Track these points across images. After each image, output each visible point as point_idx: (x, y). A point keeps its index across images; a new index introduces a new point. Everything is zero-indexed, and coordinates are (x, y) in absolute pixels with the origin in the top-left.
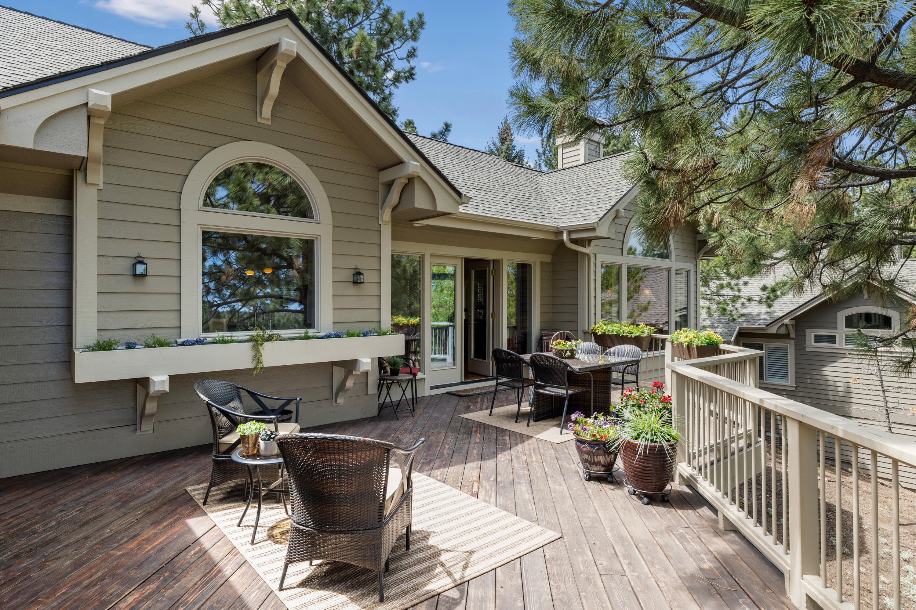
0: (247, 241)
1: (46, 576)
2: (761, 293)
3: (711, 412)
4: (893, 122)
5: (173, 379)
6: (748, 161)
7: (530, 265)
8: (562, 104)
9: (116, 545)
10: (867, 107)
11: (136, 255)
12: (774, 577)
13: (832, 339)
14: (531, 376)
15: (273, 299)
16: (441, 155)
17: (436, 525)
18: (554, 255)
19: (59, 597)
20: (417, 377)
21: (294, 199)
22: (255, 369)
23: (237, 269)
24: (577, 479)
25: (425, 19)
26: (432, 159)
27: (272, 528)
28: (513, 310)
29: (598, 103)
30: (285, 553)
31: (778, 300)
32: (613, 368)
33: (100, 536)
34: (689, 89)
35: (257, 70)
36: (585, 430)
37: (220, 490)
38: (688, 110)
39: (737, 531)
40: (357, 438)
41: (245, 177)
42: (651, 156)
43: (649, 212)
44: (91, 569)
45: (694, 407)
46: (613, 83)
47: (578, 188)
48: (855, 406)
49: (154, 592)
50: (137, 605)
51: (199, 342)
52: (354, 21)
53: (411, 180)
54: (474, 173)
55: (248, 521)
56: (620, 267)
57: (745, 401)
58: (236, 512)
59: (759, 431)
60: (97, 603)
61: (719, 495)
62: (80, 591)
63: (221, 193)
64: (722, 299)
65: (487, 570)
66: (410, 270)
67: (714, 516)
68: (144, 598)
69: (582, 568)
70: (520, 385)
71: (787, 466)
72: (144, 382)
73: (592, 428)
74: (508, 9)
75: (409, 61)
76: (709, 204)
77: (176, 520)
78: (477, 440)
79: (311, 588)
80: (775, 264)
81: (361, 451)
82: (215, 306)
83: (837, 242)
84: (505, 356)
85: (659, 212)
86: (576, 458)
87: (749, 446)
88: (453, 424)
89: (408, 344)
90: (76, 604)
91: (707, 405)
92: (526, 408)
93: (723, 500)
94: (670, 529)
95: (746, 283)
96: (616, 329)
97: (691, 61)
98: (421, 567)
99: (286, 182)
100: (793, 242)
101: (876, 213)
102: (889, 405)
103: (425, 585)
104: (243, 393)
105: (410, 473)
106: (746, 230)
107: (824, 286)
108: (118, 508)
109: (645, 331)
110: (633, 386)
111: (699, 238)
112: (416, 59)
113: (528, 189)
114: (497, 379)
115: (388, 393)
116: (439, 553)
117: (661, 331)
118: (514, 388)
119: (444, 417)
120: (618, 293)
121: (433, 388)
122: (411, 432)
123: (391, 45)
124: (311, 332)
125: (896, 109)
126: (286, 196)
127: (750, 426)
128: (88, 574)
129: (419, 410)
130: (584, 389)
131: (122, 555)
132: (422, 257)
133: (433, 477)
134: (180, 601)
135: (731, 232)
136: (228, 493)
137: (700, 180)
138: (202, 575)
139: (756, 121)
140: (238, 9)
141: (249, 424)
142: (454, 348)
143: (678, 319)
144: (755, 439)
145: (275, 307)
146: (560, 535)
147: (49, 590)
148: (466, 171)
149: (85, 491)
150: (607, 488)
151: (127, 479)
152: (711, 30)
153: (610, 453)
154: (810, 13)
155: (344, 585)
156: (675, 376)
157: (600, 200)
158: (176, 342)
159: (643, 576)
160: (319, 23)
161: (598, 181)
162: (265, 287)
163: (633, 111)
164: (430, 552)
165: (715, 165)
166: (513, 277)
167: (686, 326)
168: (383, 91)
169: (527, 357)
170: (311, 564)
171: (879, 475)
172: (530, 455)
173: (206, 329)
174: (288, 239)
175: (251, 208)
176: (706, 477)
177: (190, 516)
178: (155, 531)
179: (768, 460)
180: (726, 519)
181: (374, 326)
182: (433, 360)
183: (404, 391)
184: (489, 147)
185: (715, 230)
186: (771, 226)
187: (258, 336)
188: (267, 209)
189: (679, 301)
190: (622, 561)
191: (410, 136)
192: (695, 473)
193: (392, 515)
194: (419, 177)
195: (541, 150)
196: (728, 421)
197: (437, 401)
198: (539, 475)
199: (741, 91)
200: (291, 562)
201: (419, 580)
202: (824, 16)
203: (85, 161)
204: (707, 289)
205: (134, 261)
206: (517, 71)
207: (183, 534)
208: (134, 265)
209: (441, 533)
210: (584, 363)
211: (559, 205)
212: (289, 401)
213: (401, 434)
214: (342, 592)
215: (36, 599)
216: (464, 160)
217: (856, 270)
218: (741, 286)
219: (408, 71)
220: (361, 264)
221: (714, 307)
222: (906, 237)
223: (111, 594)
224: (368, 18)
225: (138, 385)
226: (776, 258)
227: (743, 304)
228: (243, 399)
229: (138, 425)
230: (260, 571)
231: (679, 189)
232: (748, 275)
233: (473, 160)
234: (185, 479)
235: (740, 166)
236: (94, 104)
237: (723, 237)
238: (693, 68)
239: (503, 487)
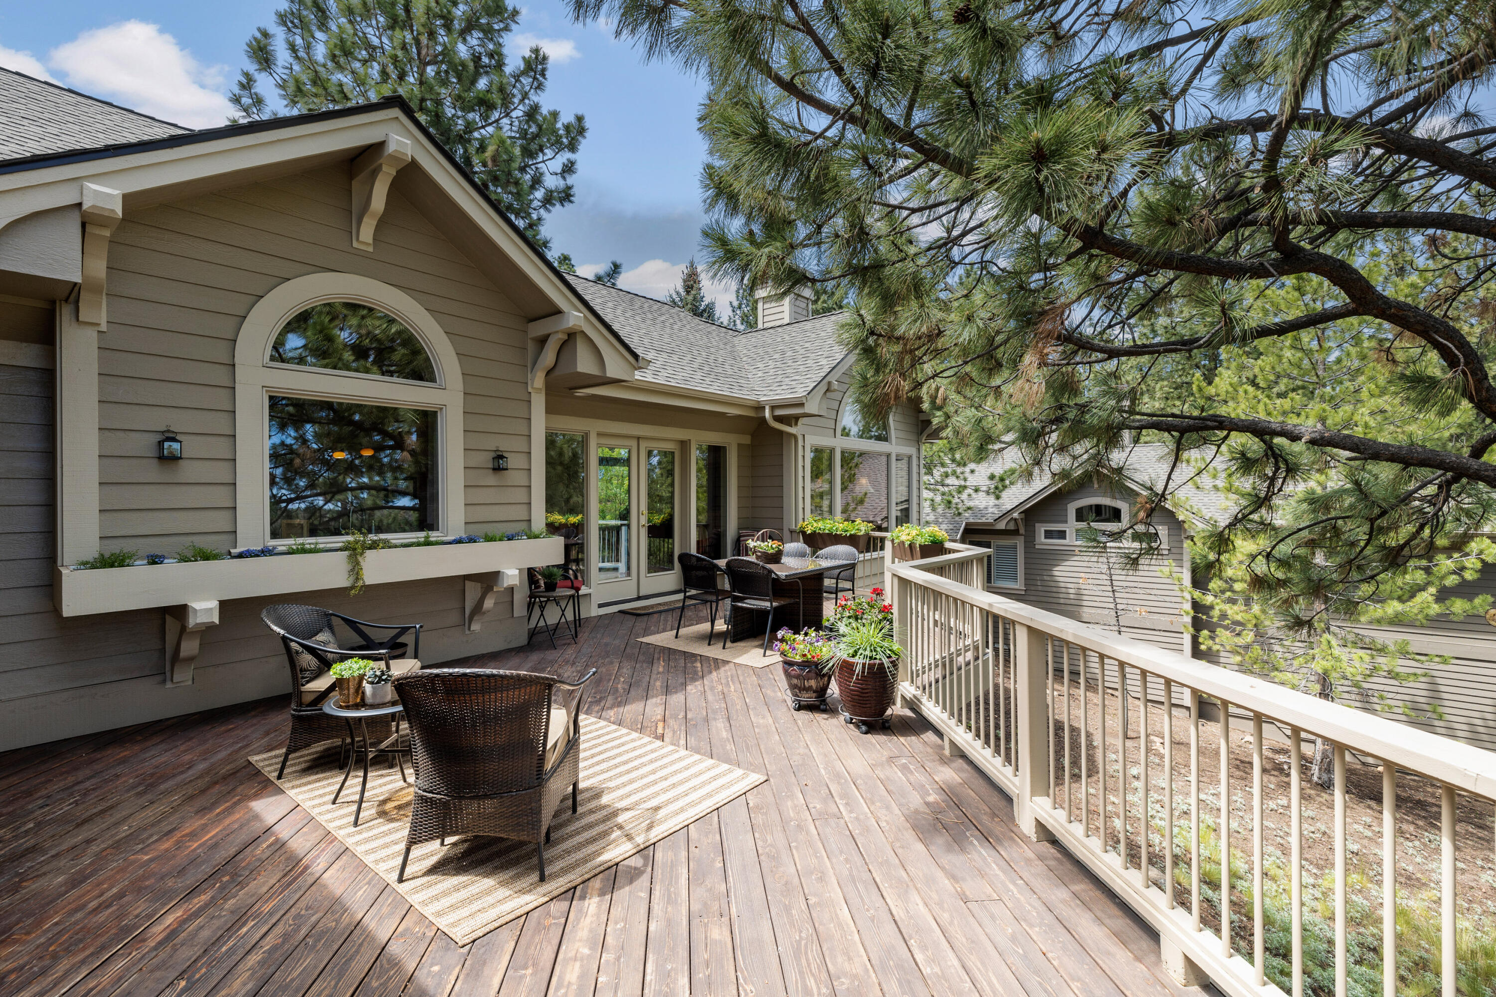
0: (335, 411)
1: (23, 902)
2: (988, 482)
3: (936, 622)
4: (1121, 294)
5: (224, 605)
6: (975, 330)
7: (725, 448)
8: (767, 250)
9: (140, 846)
10: (1096, 277)
11: (164, 429)
12: (1002, 803)
13: (1062, 535)
14: (727, 587)
15: (374, 492)
16: (610, 305)
17: (610, 779)
18: (753, 435)
19: (48, 930)
20: (581, 592)
21: (404, 355)
22: (352, 587)
23: (319, 450)
24: (785, 709)
25: (587, 123)
26: (597, 308)
27: (384, 802)
28: (704, 504)
29: (807, 252)
30: (406, 832)
31: (1007, 490)
32: (826, 574)
33: (112, 836)
34: (911, 242)
35: (351, 176)
36: (794, 649)
37: (301, 757)
38: (910, 267)
39: (963, 756)
40: (508, 672)
41: (331, 321)
42: (869, 318)
43: (866, 386)
44: (99, 885)
45: (917, 617)
46: (825, 229)
47: (783, 353)
48: (1086, 609)
49: (207, 906)
50: (180, 926)
51: (266, 552)
52: (488, 117)
53: (572, 336)
54: (652, 329)
55: (347, 795)
56: (832, 451)
57: (972, 606)
58: (329, 785)
59: (987, 642)
60: (113, 931)
61: (945, 716)
62: (85, 918)
63: (294, 342)
64: (946, 489)
65: (678, 828)
66: (568, 454)
67: (939, 741)
68: (191, 915)
69: (792, 814)
70: (714, 598)
71: (1015, 681)
72: (180, 611)
73: (802, 647)
74: (697, 125)
75: (564, 178)
76: (933, 378)
77: (236, 804)
78: (661, 669)
79: (443, 875)
80: (1004, 449)
81: (514, 689)
82: (284, 501)
83: (1066, 425)
84: (694, 560)
85: (877, 387)
86: (783, 682)
87: (977, 658)
88: (628, 650)
89: (567, 548)
90: (79, 936)
91: (931, 614)
92: (721, 626)
93: (949, 722)
94: (891, 759)
95: (972, 471)
96: (829, 526)
97: (913, 211)
98: (594, 832)
99: (393, 330)
100: (1022, 424)
101: (1105, 394)
102: (1119, 606)
103: (599, 855)
104: (335, 621)
105: (577, 715)
106: (973, 409)
107: (1054, 475)
108: (140, 794)
109: (861, 528)
110: (849, 595)
111: (922, 417)
112: (574, 176)
113: (721, 352)
114: (685, 592)
115: (542, 614)
116: (615, 814)
117: (879, 528)
118: (707, 601)
119: (617, 642)
120: (831, 483)
121: (601, 606)
122: (574, 663)
123: (541, 155)
124: (434, 536)
125: (1124, 281)
126: (392, 350)
127: (978, 637)
128: (96, 892)
129: (583, 636)
130: (792, 601)
131: (151, 860)
132: (585, 437)
133: (605, 719)
134: (249, 913)
135: (956, 411)
136: (314, 760)
137: (923, 349)
138: (282, 874)
139: (983, 284)
140: (314, 83)
141: (348, 663)
142: (628, 554)
143: (899, 514)
144: (983, 650)
145: (375, 503)
146: (765, 778)
147: (30, 921)
148: (643, 326)
149: (81, 775)
150: (820, 717)
151: (152, 753)
152: (935, 174)
153: (824, 675)
154: (1039, 171)
155: (490, 866)
156: (896, 581)
157: (809, 369)
158: (230, 553)
159: (861, 817)
160: (437, 116)
161: (807, 345)
162: (361, 474)
163: (849, 264)
164: (604, 813)
165: (940, 333)
166: (702, 463)
167: (908, 522)
168: (529, 214)
169: (722, 563)
170: (442, 844)
171: (1107, 684)
172: (728, 685)
173: (275, 535)
174: (396, 409)
175: (340, 365)
176: (931, 697)
177: (256, 796)
178: (203, 822)
179: (996, 675)
180: (952, 743)
181: (523, 526)
182: (601, 569)
183: (563, 611)
184: (671, 296)
185: (940, 408)
186: (999, 405)
187: (357, 542)
188: (366, 367)
189: (898, 492)
190: (838, 801)
191: (567, 277)
192: (919, 693)
193: (555, 769)
194: (583, 332)
195: (736, 304)
196: (954, 632)
197: (607, 622)
198: (738, 707)
199: (968, 249)
200: (415, 843)
201: (591, 849)
202: (1052, 175)
203: (77, 289)
204: (930, 477)
205: (159, 437)
206: (710, 205)
207: (249, 821)
208: (160, 444)
209: (618, 788)
210: (790, 568)
211: (760, 374)
212: (404, 630)
213: (560, 666)
214: (487, 875)
215: (9, 937)
216: (639, 311)
217: (1085, 457)
218: (967, 475)
219: (564, 191)
220: (503, 444)
221: (938, 499)
222: (1134, 421)
223: (137, 916)
224: (507, 115)
225: (167, 617)
226: (1004, 442)
227: (969, 495)
228: (336, 629)
229: (168, 674)
230: (368, 860)
231: (900, 357)
232: (974, 461)
233: (651, 312)
234: (247, 746)
235: (966, 335)
236: (93, 206)
237: (948, 417)
238: (915, 219)
239: (695, 726)
